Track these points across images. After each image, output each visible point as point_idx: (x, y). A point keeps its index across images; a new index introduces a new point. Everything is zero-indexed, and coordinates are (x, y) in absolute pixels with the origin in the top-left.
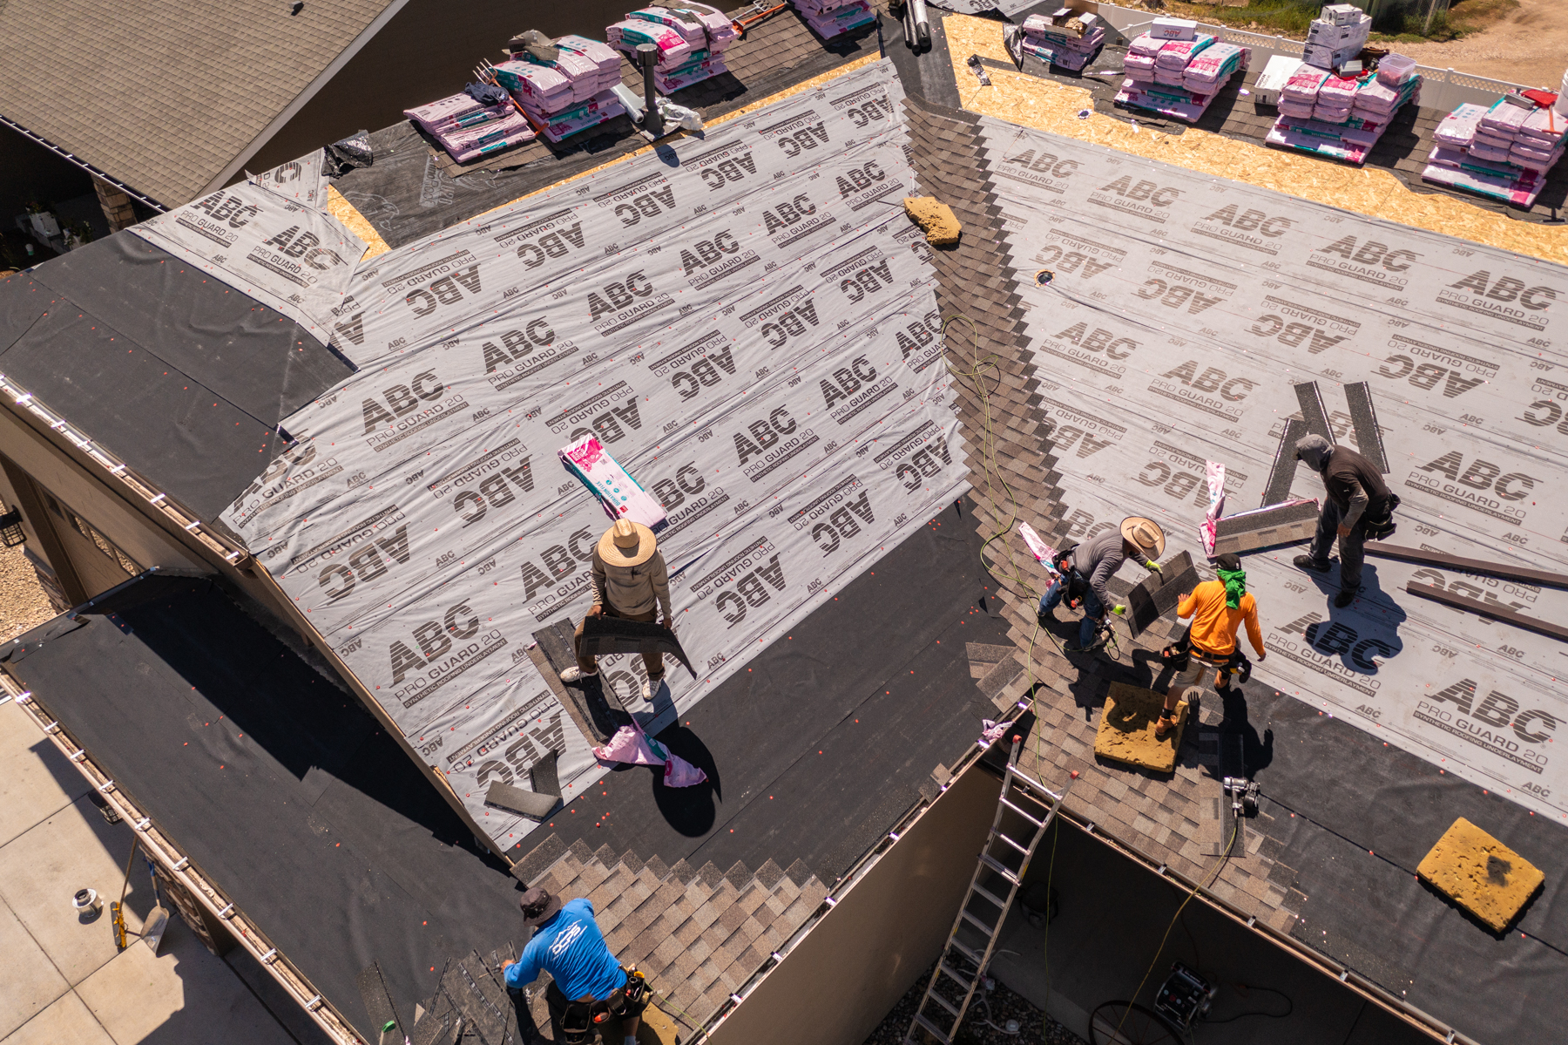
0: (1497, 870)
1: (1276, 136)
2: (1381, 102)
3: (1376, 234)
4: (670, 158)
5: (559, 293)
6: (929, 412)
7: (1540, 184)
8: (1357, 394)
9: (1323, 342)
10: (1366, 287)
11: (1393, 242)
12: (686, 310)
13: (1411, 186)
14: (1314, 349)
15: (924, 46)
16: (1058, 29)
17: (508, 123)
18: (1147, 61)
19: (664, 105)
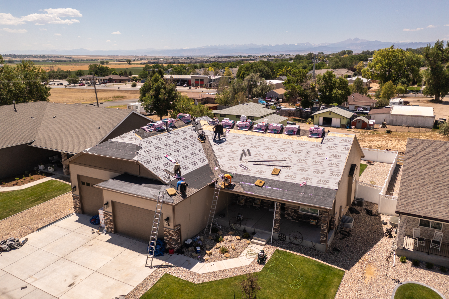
0: (261, 182)
1: (239, 129)
2: (248, 124)
3: (249, 136)
4: (170, 133)
5: (161, 144)
6: (203, 157)
7: (264, 130)
8: (248, 150)
9: (244, 146)
10: (248, 141)
11: (251, 137)
12: (174, 146)
13: (253, 132)
14: (244, 147)
15: (198, 124)
16: (214, 120)
17: (152, 129)
18: (224, 122)
19: (168, 128)
